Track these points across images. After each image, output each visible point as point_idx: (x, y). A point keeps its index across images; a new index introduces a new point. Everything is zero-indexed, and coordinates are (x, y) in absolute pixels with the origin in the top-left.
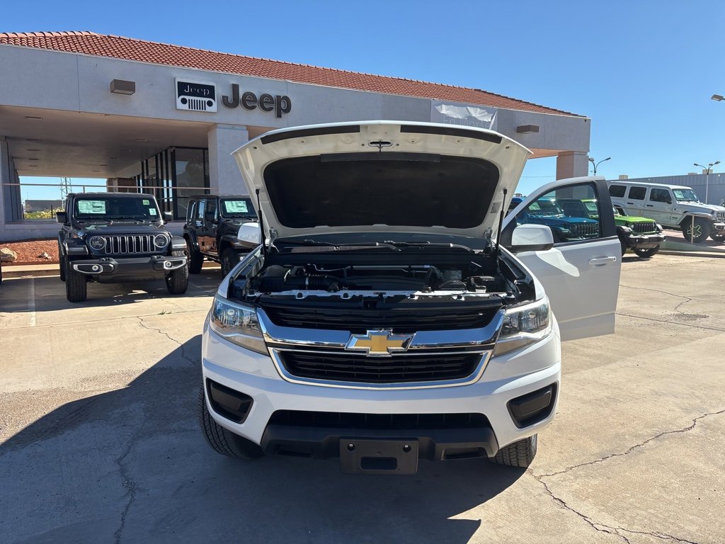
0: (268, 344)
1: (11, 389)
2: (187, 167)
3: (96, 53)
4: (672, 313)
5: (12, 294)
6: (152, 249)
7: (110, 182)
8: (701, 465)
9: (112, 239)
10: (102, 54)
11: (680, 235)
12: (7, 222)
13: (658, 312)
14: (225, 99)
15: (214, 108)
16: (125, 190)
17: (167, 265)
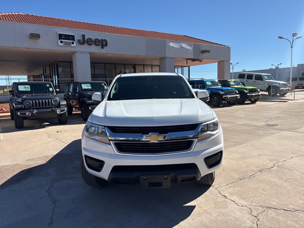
0: (110, 140)
2: (63, 70)
3: (22, 22)
4: (265, 124)
6: (52, 105)
7: (29, 77)
8: (277, 181)
9: (34, 101)
10: (25, 22)
11: (267, 93)
13: (260, 124)
15: (75, 45)
16: (36, 80)
17: (58, 111)
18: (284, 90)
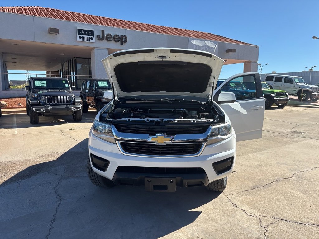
0: (116, 140)
1: (8, 160)
2: (82, 67)
3: (42, 16)
4: (290, 131)
5: (6, 121)
6: (67, 102)
7: (48, 73)
8: (294, 191)
9: (49, 98)
10: (44, 16)
11: (297, 98)
12: (3, 90)
13: (284, 130)
14: (98, 37)
15: (93, 41)
16: (54, 76)
17: (73, 109)
18: (316, 95)
